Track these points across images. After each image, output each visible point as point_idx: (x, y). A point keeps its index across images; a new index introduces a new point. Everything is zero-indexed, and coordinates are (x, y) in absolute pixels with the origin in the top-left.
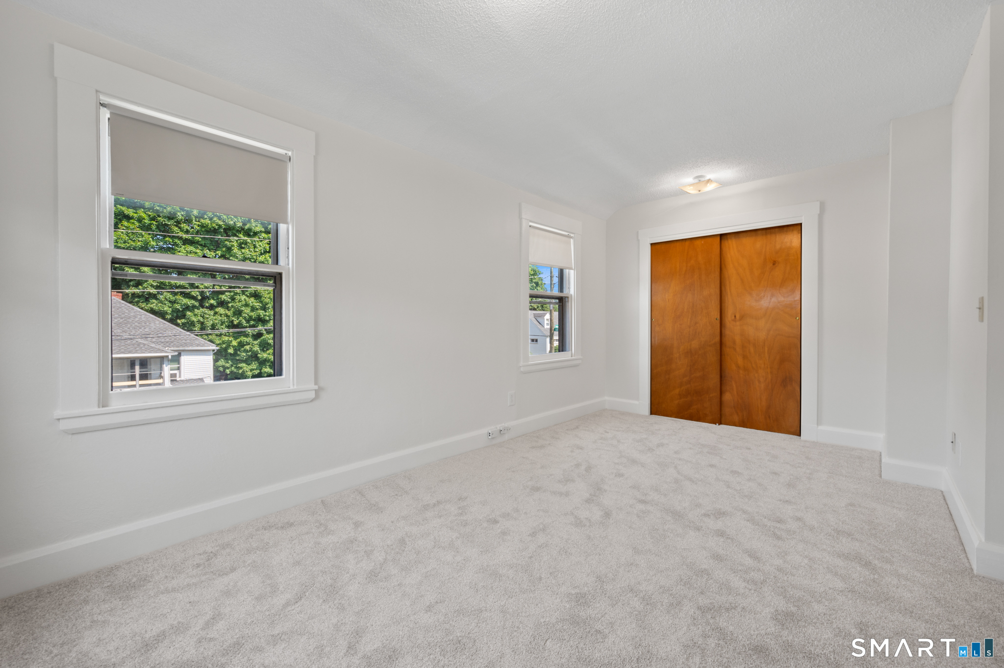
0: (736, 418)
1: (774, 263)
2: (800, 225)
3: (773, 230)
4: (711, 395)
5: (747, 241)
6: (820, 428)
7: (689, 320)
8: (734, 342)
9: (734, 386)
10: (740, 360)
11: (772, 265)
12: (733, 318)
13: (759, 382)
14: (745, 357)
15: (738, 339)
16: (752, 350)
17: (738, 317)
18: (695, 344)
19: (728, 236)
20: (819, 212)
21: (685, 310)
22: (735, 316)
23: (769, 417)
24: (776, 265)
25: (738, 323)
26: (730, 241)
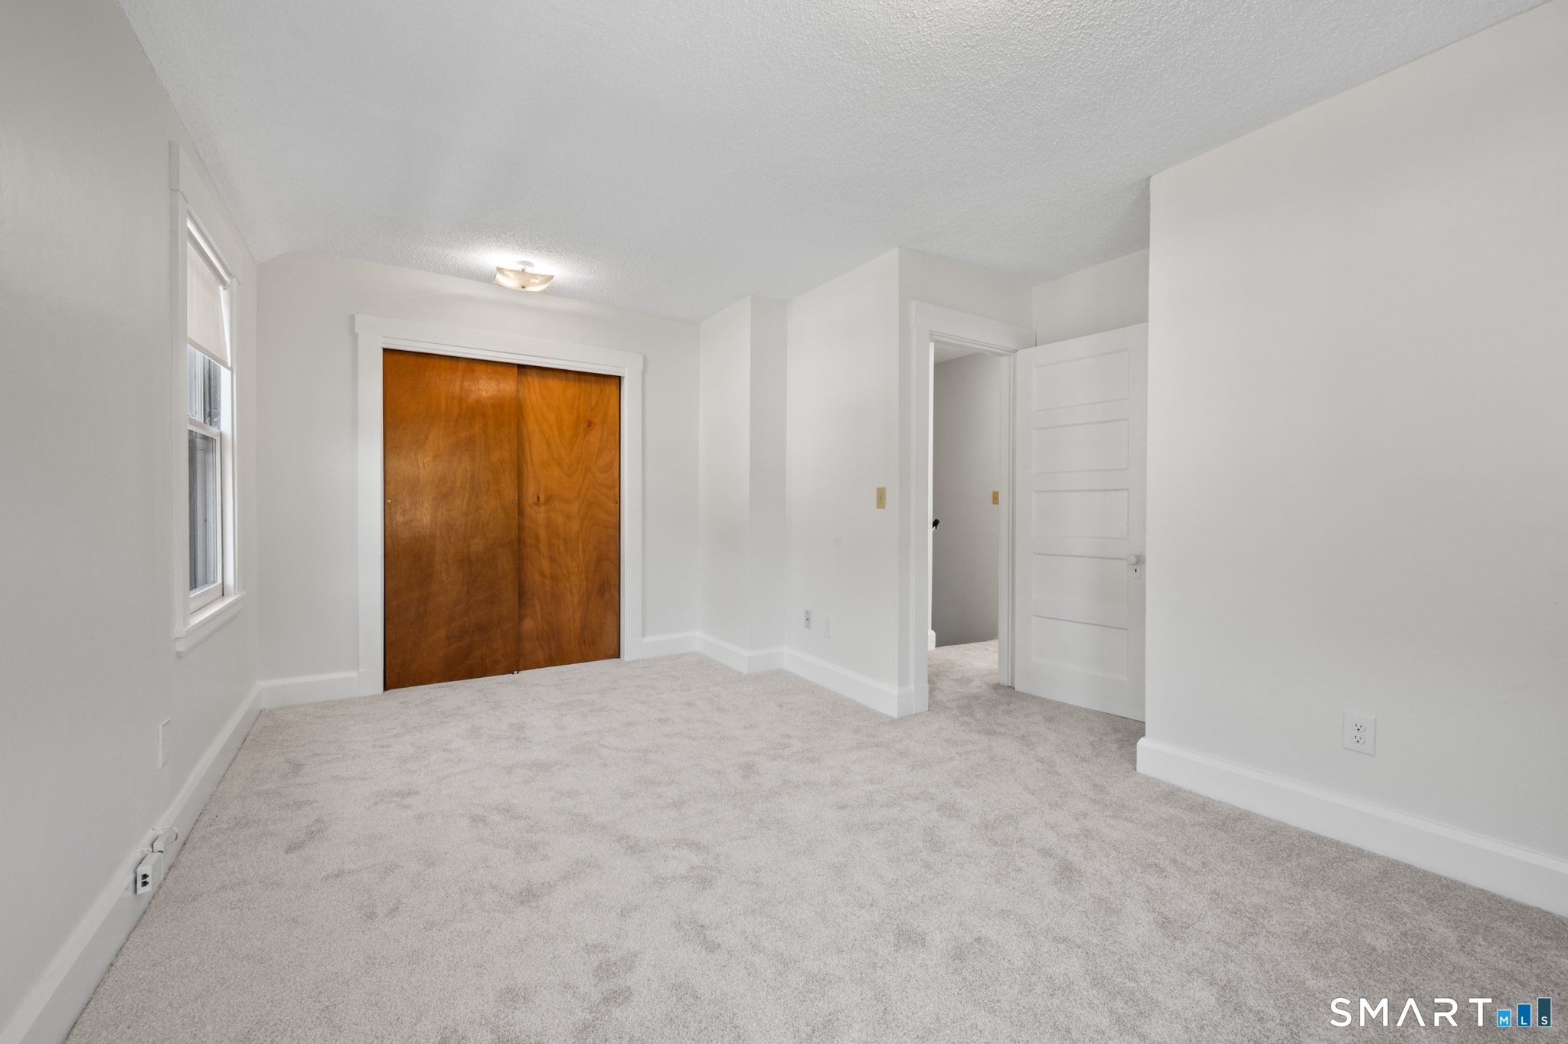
0: (540, 655)
1: (590, 424)
2: (619, 379)
3: (588, 377)
4: (505, 628)
5: (555, 384)
6: (647, 639)
7: (465, 502)
8: (537, 538)
9: (538, 606)
10: (545, 565)
11: (586, 425)
12: (536, 499)
13: (572, 593)
14: (552, 560)
15: (543, 533)
16: (562, 548)
17: (542, 499)
18: (477, 545)
19: (528, 370)
20: (642, 368)
21: (458, 485)
22: (538, 498)
23: (584, 642)
24: (592, 426)
25: (542, 508)
26: (530, 379)
